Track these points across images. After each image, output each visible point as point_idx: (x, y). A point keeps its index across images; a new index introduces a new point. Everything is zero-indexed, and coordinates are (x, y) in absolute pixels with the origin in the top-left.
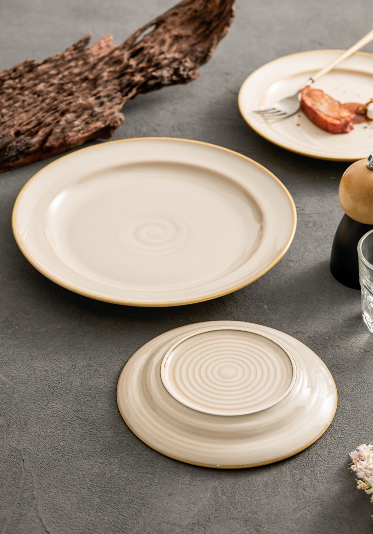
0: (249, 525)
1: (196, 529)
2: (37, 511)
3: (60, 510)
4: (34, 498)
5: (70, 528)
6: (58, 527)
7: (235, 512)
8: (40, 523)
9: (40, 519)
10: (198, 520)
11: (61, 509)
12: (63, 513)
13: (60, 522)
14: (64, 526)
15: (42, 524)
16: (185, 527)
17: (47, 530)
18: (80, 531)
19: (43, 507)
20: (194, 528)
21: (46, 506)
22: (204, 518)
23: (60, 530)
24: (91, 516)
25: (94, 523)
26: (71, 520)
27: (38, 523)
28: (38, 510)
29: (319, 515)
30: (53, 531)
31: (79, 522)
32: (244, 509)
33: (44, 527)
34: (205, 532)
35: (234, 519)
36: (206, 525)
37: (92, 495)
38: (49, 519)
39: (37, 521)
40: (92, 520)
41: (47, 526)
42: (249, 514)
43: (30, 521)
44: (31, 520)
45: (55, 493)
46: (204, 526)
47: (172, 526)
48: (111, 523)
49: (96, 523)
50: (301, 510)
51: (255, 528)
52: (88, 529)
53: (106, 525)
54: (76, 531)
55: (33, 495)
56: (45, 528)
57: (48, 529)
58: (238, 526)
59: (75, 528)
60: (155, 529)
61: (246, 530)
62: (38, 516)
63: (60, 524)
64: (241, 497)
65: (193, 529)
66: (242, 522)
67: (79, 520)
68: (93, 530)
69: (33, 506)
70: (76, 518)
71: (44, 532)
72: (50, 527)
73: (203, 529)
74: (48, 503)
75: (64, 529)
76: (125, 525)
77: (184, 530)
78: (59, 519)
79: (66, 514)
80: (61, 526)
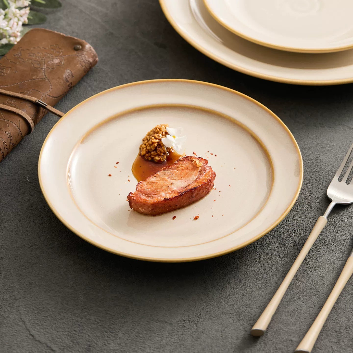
0: (243, 320)
1: (187, 326)
2: (20, 313)
3: (44, 311)
4: (15, 299)
5: (55, 330)
6: (43, 329)
7: (227, 306)
8: (24, 326)
9: (23, 321)
10: (189, 316)
11: (44, 309)
12: (48, 314)
13: (44, 324)
14: (49, 328)
15: (26, 327)
16: (176, 325)
17: (31, 333)
18: (66, 333)
19: (25, 308)
20: (185, 325)
21: (28, 308)
22: (195, 314)
23: (45, 333)
24: (77, 317)
25: (80, 323)
26: (56, 322)
27: (21, 326)
28: (20, 311)
29: (315, 306)
30: (38, 335)
31: (65, 324)
32: (236, 303)
33: (28, 330)
34: (197, 329)
35: (226, 313)
36: (198, 322)
37: (76, 294)
38: (33, 321)
39: (21, 323)
40: (77, 321)
41: (31, 329)
42: (241, 308)
43: (13, 324)
44: (13, 322)
45: (37, 292)
46: (196, 322)
47: (162, 324)
48: (98, 323)
49: (83, 324)
50: (296, 302)
51: (249, 323)
52: (74, 330)
53: (93, 326)
54: (62, 333)
55: (14, 295)
56: (29, 332)
57: (33, 332)
58: (231, 321)
59: (61, 330)
60: (144, 328)
61: (240, 325)
62: (21, 319)
63: (45, 327)
64: (232, 290)
65: (185, 327)
66: (235, 317)
67: (64, 321)
68: (80, 331)
69: (15, 308)
70: (61, 319)
71: (28, 335)
72: (34, 330)
73: (195, 326)
74: (31, 304)
75: (49, 332)
76: (113, 324)
77: (175, 328)
78: (43, 321)
79: (51, 315)
80: (45, 328)
